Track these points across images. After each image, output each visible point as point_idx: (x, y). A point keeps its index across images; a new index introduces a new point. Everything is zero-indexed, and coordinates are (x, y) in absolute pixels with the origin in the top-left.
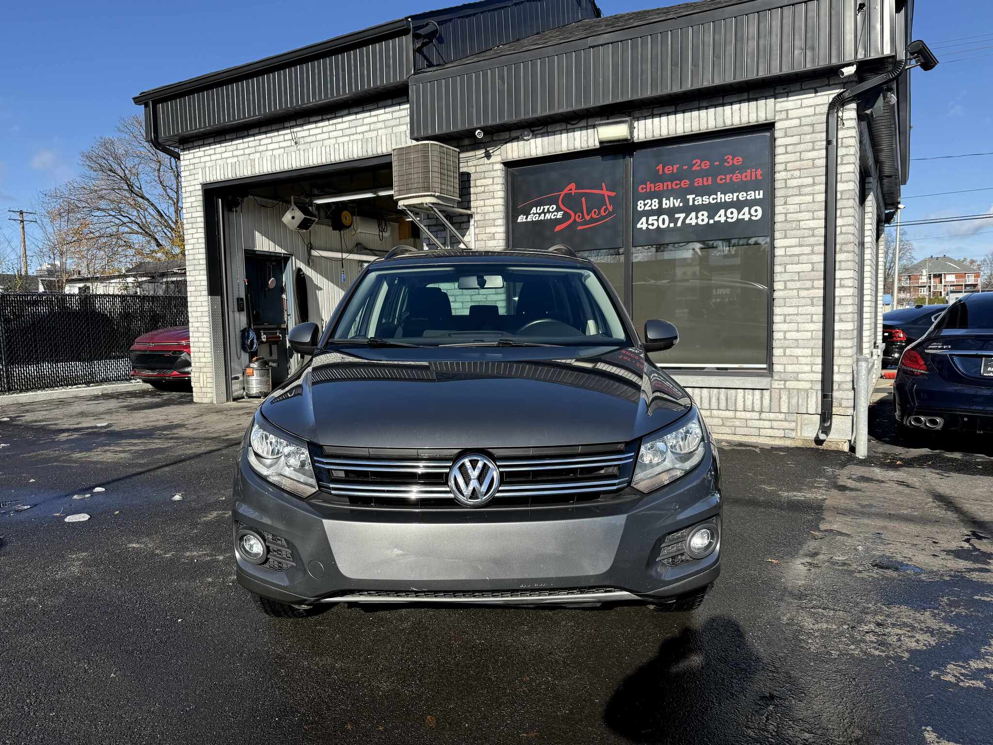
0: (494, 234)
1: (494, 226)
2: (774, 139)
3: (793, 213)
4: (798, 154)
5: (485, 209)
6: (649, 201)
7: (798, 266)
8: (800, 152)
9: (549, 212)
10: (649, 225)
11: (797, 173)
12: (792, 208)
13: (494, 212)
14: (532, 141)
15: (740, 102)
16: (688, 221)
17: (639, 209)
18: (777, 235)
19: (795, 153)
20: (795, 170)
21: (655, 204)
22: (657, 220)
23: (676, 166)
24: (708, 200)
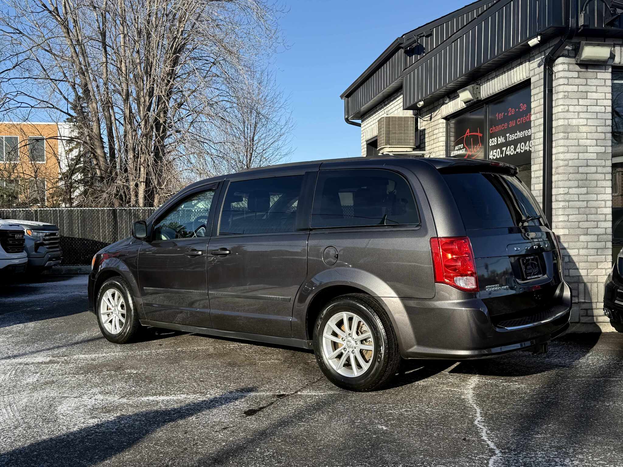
2: (531, 90)
6: (493, 139)
9: (461, 149)
10: (493, 155)
11: (538, 115)
12: (536, 141)
14: (449, 103)
15: (516, 66)
16: (507, 153)
17: (490, 145)
18: (532, 163)
19: (537, 100)
20: (537, 113)
21: (496, 141)
22: (496, 152)
23: (503, 114)
24: (513, 137)
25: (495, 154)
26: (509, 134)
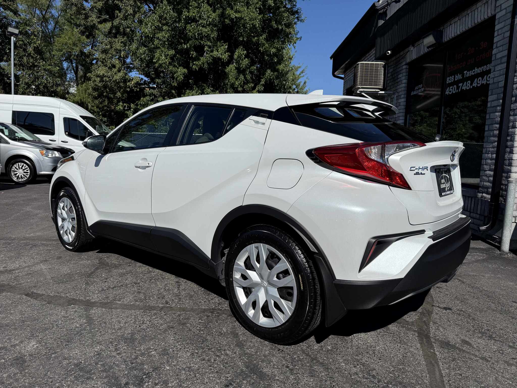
1: (401, 98)
2: (495, 26)
3: (497, 77)
6: (451, 77)
8: (504, 33)
9: (420, 88)
10: (449, 91)
11: (501, 49)
12: (497, 73)
13: (401, 91)
14: (413, 51)
15: (481, 6)
16: (463, 88)
17: (447, 83)
18: (490, 93)
19: (501, 34)
20: (500, 46)
21: (453, 79)
22: (452, 88)
23: (462, 54)
24: (471, 73)
25: (451, 90)
26: (466, 72)
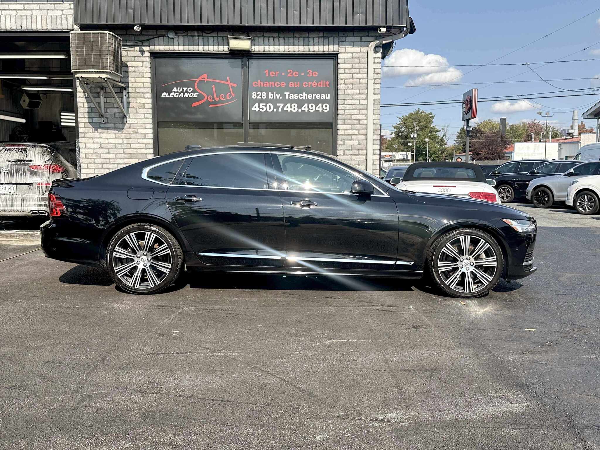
0: (144, 104)
1: (144, 98)
3: (348, 110)
4: (352, 75)
5: (135, 85)
6: (260, 93)
7: (351, 141)
9: (187, 92)
10: (260, 109)
11: (351, 86)
12: (348, 107)
13: (143, 87)
14: (176, 40)
15: (319, 37)
16: (285, 109)
17: (253, 97)
18: (339, 122)
19: (349, 74)
20: (349, 84)
21: (265, 95)
22: (265, 106)
23: (277, 73)
24: (297, 97)
25: (264, 108)
26: (289, 93)
